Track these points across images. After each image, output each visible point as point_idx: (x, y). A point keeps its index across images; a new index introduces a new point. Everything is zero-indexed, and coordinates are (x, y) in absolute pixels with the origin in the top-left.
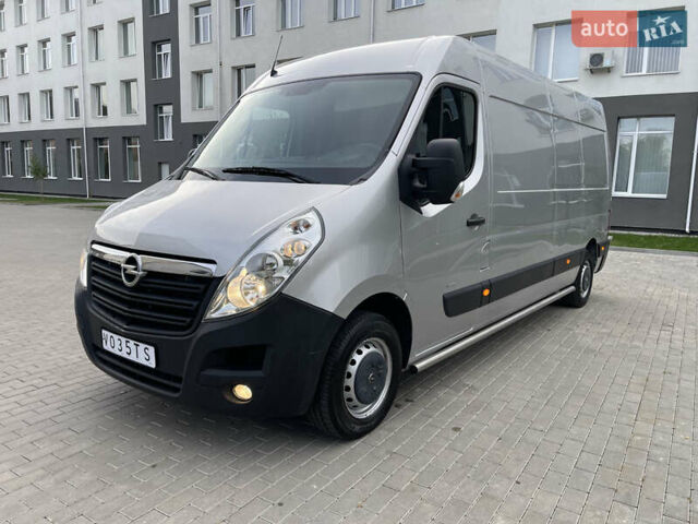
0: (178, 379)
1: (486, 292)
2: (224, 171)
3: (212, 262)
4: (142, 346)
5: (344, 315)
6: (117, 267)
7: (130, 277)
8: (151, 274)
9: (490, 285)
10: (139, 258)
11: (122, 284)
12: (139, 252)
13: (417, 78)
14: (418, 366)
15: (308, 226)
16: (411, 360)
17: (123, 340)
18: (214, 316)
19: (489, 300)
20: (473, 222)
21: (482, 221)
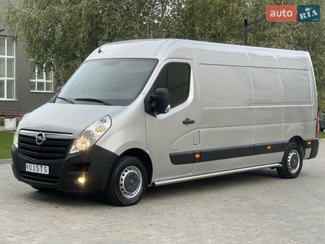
0: (57, 178)
1: (198, 156)
2: (76, 100)
3: (72, 134)
4: (44, 167)
5: (119, 154)
6: (34, 138)
7: (39, 141)
8: (48, 139)
9: (200, 153)
10: (43, 134)
11: (36, 144)
12: (43, 132)
13: (156, 61)
14: (156, 183)
15: (105, 121)
16: (153, 181)
17: (36, 166)
18: (71, 153)
19: (200, 160)
20: (187, 122)
21: (193, 122)
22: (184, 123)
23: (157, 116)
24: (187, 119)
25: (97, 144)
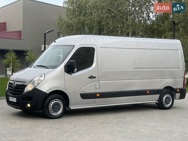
0: (19, 104)
1: (98, 95)
3: (26, 82)
4: (15, 98)
5: (48, 93)
6: (12, 84)
7: (14, 86)
9: (100, 93)
10: (16, 82)
11: (12, 87)
12: (16, 81)
13: (74, 46)
14: (71, 108)
15: (42, 76)
16: (70, 107)
17: (12, 98)
18: (25, 92)
19: (100, 97)
20: (91, 77)
21: (95, 77)
22: (89, 78)
23: (72, 74)
24: (91, 76)
25: (36, 87)
